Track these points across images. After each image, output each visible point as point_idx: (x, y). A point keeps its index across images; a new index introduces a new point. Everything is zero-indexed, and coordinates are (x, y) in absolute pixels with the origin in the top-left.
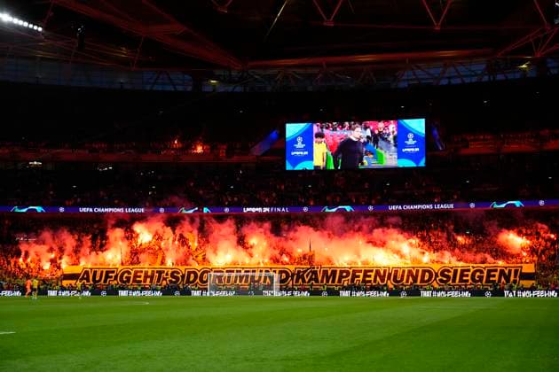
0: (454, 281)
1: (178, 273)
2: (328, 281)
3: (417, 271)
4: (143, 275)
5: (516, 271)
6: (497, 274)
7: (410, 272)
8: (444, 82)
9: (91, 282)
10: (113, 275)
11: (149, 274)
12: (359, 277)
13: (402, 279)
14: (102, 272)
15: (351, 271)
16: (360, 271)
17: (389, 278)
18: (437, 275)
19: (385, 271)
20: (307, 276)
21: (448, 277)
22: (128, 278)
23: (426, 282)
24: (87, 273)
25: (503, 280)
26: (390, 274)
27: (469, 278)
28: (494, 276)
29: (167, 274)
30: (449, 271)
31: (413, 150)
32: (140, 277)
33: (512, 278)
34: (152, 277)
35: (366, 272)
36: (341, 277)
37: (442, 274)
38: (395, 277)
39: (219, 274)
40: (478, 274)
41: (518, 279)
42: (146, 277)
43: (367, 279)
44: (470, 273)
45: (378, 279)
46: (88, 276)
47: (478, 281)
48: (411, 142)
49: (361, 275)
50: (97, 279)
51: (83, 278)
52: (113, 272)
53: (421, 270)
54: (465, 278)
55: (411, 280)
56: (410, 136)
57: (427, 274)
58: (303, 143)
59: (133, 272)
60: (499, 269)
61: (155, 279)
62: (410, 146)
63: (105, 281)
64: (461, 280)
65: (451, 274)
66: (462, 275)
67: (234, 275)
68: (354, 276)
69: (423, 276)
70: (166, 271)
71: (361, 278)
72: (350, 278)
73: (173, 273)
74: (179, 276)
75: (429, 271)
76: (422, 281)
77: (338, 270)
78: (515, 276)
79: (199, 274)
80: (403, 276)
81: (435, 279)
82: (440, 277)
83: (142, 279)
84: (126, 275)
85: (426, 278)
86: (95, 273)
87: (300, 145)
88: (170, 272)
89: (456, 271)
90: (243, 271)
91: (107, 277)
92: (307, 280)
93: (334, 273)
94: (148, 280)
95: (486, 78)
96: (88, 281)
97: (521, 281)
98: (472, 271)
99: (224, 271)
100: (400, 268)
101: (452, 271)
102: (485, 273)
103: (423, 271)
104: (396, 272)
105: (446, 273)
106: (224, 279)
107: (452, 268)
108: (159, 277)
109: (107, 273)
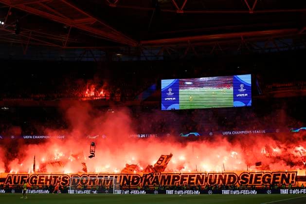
0: (251, 182)
1: (67, 178)
2: (165, 183)
3: (226, 176)
4: (44, 179)
5: (293, 175)
6: (280, 177)
7: (220, 176)
8: (267, 51)
9: (13, 184)
10: (26, 179)
11: (49, 178)
12: (186, 180)
13: (215, 182)
14: (19, 177)
15: (180, 176)
16: (187, 176)
17: (206, 181)
18: (239, 178)
19: (203, 176)
20: (151, 180)
21: (247, 180)
22: (36, 181)
23: (231, 183)
24: (10, 177)
25: (284, 181)
26: (206, 178)
27: (261, 180)
28: (278, 179)
29: (60, 179)
30: (247, 176)
31: (243, 95)
33: (291, 180)
34: (50, 180)
35: (190, 176)
36: (174, 180)
37: (243, 178)
38: (210, 180)
39: (93, 179)
40: (267, 177)
41: (294, 180)
42: (47, 180)
43: (191, 181)
44: (261, 177)
45: (199, 181)
46: (11, 180)
47: (267, 183)
48: (242, 90)
49: (187, 178)
50: (16, 182)
51: (8, 181)
52: (26, 177)
53: (228, 175)
54: (258, 181)
55: (221, 182)
56: (242, 86)
57: (232, 178)
58: (172, 92)
59: (38, 177)
60: (281, 173)
61: (52, 183)
62: (242, 93)
64: (256, 182)
65: (249, 178)
66: (256, 178)
67: (103, 179)
68: (183, 180)
69: (229, 179)
70: (59, 176)
71: (187, 181)
72: (180, 181)
73: (63, 178)
74: (68, 179)
75: (233, 176)
76: (229, 182)
77: (172, 175)
78: (293, 178)
80: (215, 180)
81: (238, 181)
82: (241, 180)
83: (44, 181)
84: (34, 179)
85: (232, 181)
86: (15, 177)
87: (170, 94)
88: (62, 177)
89: (252, 176)
90: (109, 177)
91: (22, 180)
92: (151, 183)
93: (169, 177)
94: (48, 182)
96: (11, 183)
97: (296, 182)
98: (263, 175)
99: (97, 176)
100: (214, 174)
101: (250, 176)
102: (272, 176)
103: (229, 175)
104: (211, 176)
105: (245, 177)
106: (97, 182)
107: (249, 173)
108: (55, 180)
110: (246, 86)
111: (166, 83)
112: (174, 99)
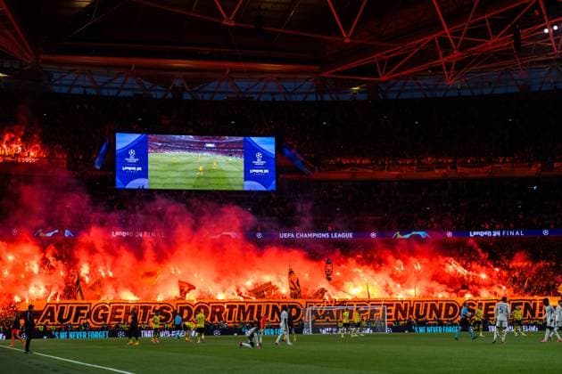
1: (169, 309)
3: (441, 305)
4: (123, 311)
7: (433, 306)
9: (57, 322)
10: (86, 312)
12: (378, 311)
13: (425, 315)
14: (72, 308)
15: (369, 305)
17: (411, 313)
19: (406, 305)
23: (450, 316)
24: (51, 309)
26: (411, 309)
31: (261, 171)
32: (120, 314)
38: (418, 311)
39: (218, 310)
42: (127, 313)
43: (388, 314)
45: (400, 314)
46: (53, 314)
48: (259, 162)
49: (381, 309)
50: (64, 318)
51: (46, 317)
52: (86, 308)
53: (444, 303)
55: (434, 315)
56: (259, 155)
57: (451, 308)
58: (135, 157)
59: (110, 309)
60: (524, 302)
63: (75, 320)
67: (236, 310)
68: (374, 311)
69: (447, 310)
70: (153, 306)
71: (381, 314)
74: (169, 312)
75: (453, 305)
76: (447, 315)
78: (541, 309)
79: (194, 310)
80: (425, 311)
83: (122, 316)
84: (102, 311)
85: (451, 313)
86: (63, 308)
87: (132, 159)
90: (247, 306)
91: (78, 314)
95: (311, 98)
96: (53, 320)
99: (225, 306)
100: (423, 301)
103: (447, 304)
104: (418, 306)
106: (225, 316)
108: (145, 314)
109: (78, 309)
110: (266, 156)
111: (124, 140)
112: (139, 169)
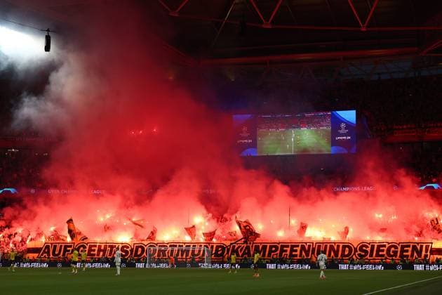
0: (371, 255)
1: (128, 247)
3: (338, 246)
4: (97, 249)
5: (427, 247)
6: (410, 249)
7: (332, 247)
9: (51, 256)
10: (70, 249)
11: (102, 248)
12: (286, 251)
14: (61, 246)
15: (279, 246)
16: (288, 246)
17: (313, 253)
18: (356, 249)
19: (309, 246)
20: (241, 251)
21: (366, 252)
23: (347, 256)
24: (47, 247)
25: (415, 254)
26: (314, 249)
27: (385, 253)
28: (407, 251)
30: (367, 247)
31: (345, 138)
32: (94, 250)
33: (424, 253)
34: (104, 251)
35: (292, 247)
36: (271, 251)
37: (361, 249)
39: (163, 248)
40: (393, 249)
41: (428, 253)
42: (100, 250)
43: (294, 253)
44: (385, 249)
45: (304, 253)
46: (49, 250)
47: (391, 256)
48: (343, 131)
49: (289, 249)
50: (56, 253)
51: (44, 252)
52: (71, 246)
53: (341, 245)
54: (381, 253)
55: (332, 254)
56: (343, 125)
57: (347, 249)
58: (247, 132)
59: (88, 247)
60: (411, 244)
61: (107, 253)
62: (342, 135)
63: (64, 255)
64: (377, 255)
65: (369, 249)
66: (378, 250)
67: (176, 249)
68: (282, 251)
69: (343, 251)
71: (288, 253)
72: (278, 252)
73: (123, 247)
74: (128, 250)
75: (348, 246)
76: (343, 255)
77: (268, 245)
78: (426, 251)
79: (146, 248)
81: (354, 254)
82: (359, 252)
83: (96, 252)
85: (346, 253)
86: (55, 247)
87: (245, 134)
88: (121, 246)
89: (373, 246)
90: (184, 246)
91: (65, 250)
92: (240, 254)
93: (264, 247)
94: (101, 253)
95: (411, 75)
96: (49, 255)
97: (432, 256)
98: (387, 246)
99: (168, 246)
100: (323, 243)
101: (370, 246)
102: (399, 248)
103: (343, 246)
104: (319, 247)
105: (364, 248)
106: (168, 253)
107: (369, 244)
108: (111, 251)
109: (66, 247)
110: (348, 125)
112: (250, 141)
